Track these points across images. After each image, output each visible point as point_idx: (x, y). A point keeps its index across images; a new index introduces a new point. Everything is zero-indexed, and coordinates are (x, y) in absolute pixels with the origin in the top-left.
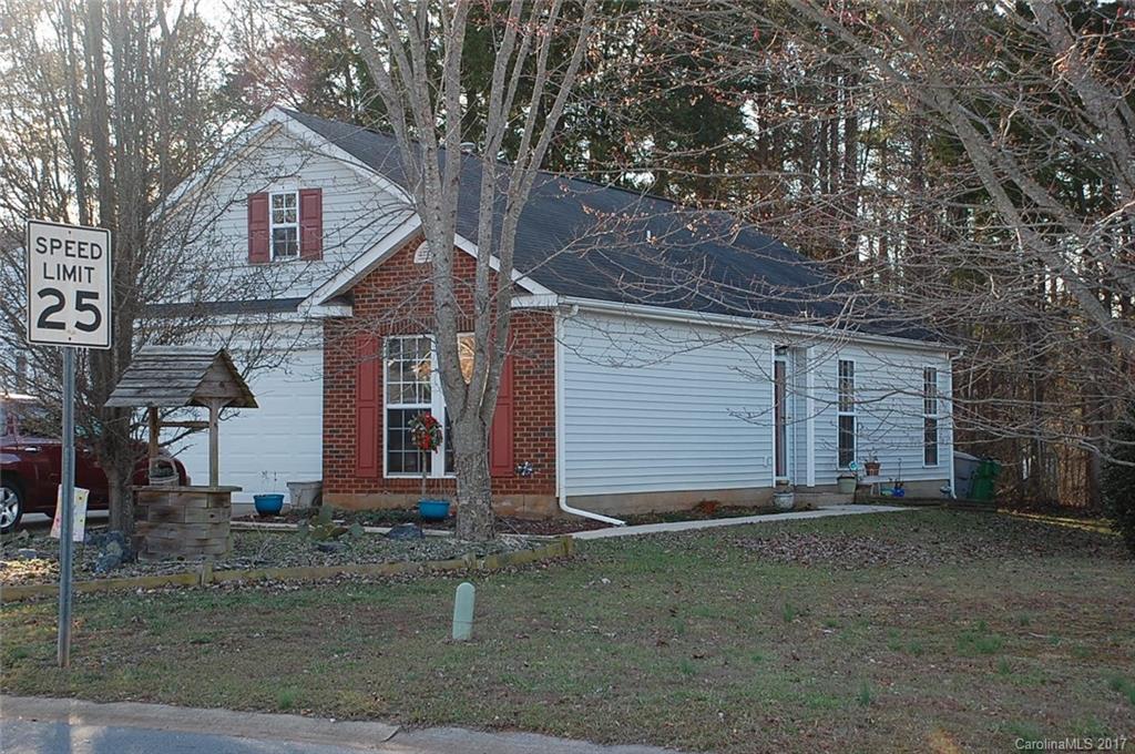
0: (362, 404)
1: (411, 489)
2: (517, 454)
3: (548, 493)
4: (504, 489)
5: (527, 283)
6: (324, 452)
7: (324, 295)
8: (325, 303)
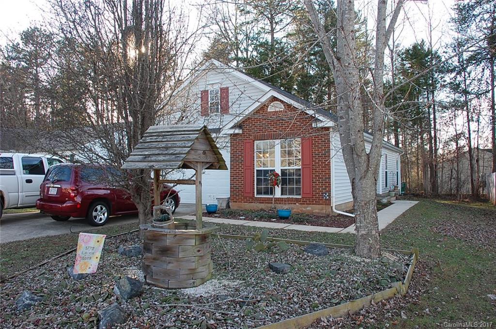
0: (246, 168)
1: (267, 202)
2: (314, 188)
3: (328, 205)
4: (308, 202)
5: (321, 118)
6: (231, 186)
7: (232, 124)
8: (232, 128)
